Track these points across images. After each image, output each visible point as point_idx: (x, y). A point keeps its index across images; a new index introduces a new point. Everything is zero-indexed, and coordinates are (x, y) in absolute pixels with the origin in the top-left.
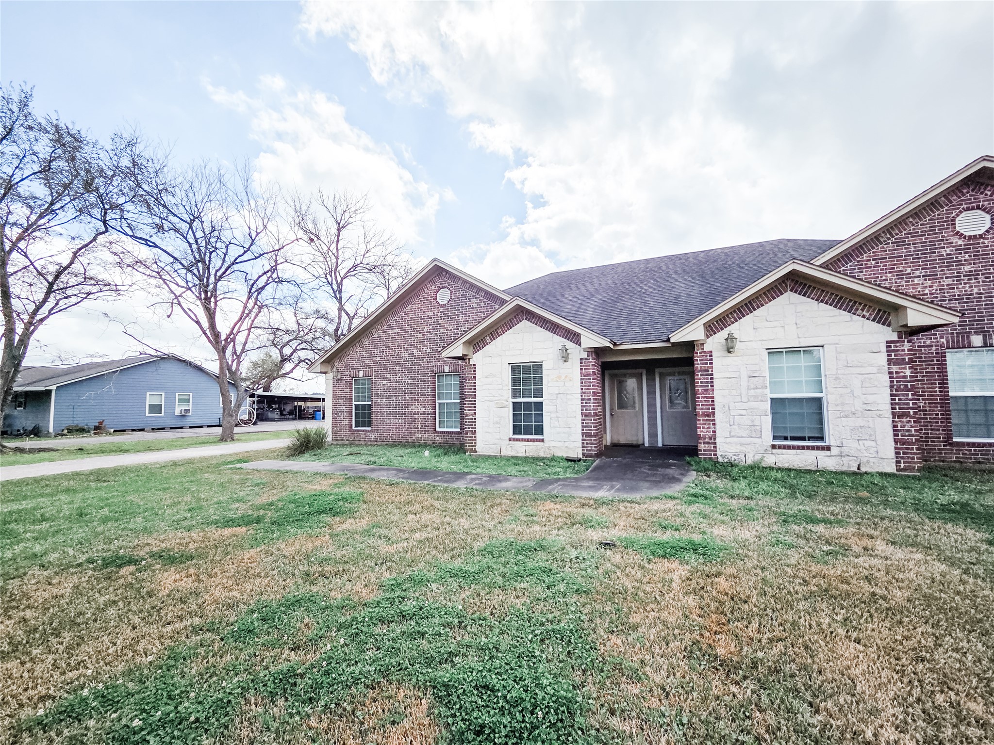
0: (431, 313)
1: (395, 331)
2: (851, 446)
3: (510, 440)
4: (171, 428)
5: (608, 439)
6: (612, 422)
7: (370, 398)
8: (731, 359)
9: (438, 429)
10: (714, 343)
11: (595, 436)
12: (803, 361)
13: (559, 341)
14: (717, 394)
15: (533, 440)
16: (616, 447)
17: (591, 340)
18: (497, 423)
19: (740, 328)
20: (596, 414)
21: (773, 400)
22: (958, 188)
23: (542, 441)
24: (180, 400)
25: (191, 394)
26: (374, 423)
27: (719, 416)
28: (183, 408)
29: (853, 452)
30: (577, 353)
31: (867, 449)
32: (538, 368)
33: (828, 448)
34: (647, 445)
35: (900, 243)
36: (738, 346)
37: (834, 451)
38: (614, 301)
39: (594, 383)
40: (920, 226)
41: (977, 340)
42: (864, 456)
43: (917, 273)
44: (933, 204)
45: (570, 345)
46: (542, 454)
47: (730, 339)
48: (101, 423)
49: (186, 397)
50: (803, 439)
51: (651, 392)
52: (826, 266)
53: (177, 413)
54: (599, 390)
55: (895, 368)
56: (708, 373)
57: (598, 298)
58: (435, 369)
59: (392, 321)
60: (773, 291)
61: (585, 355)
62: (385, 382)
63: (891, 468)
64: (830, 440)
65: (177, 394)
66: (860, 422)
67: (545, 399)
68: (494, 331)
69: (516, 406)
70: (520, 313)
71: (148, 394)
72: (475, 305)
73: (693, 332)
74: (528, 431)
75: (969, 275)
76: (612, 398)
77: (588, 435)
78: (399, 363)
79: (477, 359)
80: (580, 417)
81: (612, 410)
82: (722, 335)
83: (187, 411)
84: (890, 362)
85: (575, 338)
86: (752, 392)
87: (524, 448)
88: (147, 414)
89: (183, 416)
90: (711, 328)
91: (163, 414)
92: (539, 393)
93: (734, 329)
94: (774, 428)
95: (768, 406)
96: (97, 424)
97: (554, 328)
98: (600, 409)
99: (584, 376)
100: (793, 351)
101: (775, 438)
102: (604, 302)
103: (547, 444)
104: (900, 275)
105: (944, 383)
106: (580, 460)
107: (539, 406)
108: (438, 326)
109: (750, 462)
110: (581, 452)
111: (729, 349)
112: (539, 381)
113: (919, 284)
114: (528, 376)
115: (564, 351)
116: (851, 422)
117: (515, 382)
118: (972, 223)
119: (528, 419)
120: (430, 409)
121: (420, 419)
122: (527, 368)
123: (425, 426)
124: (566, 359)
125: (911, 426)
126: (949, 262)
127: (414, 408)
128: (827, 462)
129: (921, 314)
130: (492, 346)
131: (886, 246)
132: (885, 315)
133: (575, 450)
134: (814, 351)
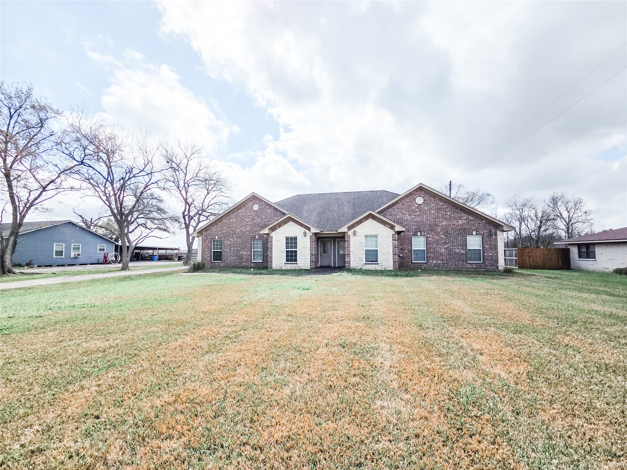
0: (250, 214)
1: (233, 220)
2: (384, 263)
3: (285, 264)
4: (69, 265)
5: (319, 264)
6: (321, 258)
7: (221, 248)
8: (355, 238)
9: (252, 261)
10: (350, 233)
11: (315, 262)
12: (374, 239)
13: (303, 229)
14: (351, 248)
15: (294, 264)
16: (322, 267)
17: (314, 230)
18: (280, 258)
19: (358, 229)
20: (315, 255)
21: (366, 250)
22: (416, 190)
23: (297, 264)
24: (74, 249)
25: (80, 245)
26: (223, 259)
27: (351, 255)
28: (76, 253)
29: (384, 265)
30: (309, 234)
31: (387, 264)
32: (296, 238)
33: (378, 264)
34: (332, 266)
35: (403, 204)
36: (357, 234)
37: (380, 264)
38: (323, 213)
39: (314, 244)
40: (407, 200)
41: (419, 234)
42: (387, 266)
43: (407, 214)
44: (411, 194)
45: (307, 231)
46: (296, 268)
47: (355, 231)
48: (30, 261)
49: (78, 247)
50: (373, 261)
51: (334, 248)
52: (378, 213)
53: (72, 256)
54: (316, 246)
55: (394, 242)
56: (348, 241)
57: (317, 211)
58: (252, 237)
59: (232, 216)
60: (366, 218)
61: (312, 235)
62: (228, 242)
63: (392, 269)
64: (379, 262)
65: (72, 245)
66: (386, 256)
67: (298, 249)
68: (280, 225)
69: (287, 252)
70: (290, 219)
71: (55, 244)
72: (269, 212)
73: (344, 229)
74: (292, 260)
75: (419, 215)
76: (321, 250)
77: (312, 261)
78: (235, 234)
79: (273, 234)
80: (309, 256)
81: (321, 254)
82: (353, 230)
83: (79, 255)
84: (393, 240)
85: (309, 229)
86: (360, 248)
87: (290, 266)
88: (54, 256)
89: (75, 258)
90: (350, 228)
91: (63, 257)
92: (296, 247)
93: (356, 229)
94: (366, 258)
95: (364, 252)
96: (28, 262)
97: (301, 225)
98: (316, 253)
99: (311, 242)
100: (371, 236)
101: (366, 261)
102: (319, 213)
103: (298, 265)
104: (403, 214)
105: (411, 246)
106: (309, 270)
107: (296, 252)
108: (253, 219)
109: (359, 268)
110: (310, 267)
111: (355, 235)
112: (296, 243)
113: (407, 217)
114: (291, 242)
115: (305, 233)
116: (384, 256)
117: (287, 243)
118: (420, 200)
119: (291, 256)
120: (249, 253)
121: (245, 257)
122: (291, 239)
123: (247, 260)
124: (305, 236)
125: (397, 257)
126: (414, 211)
127: (242, 252)
128: (378, 268)
129: (398, 228)
130: (279, 230)
131: (400, 205)
132: (392, 227)
133: (308, 266)
134: (376, 236)
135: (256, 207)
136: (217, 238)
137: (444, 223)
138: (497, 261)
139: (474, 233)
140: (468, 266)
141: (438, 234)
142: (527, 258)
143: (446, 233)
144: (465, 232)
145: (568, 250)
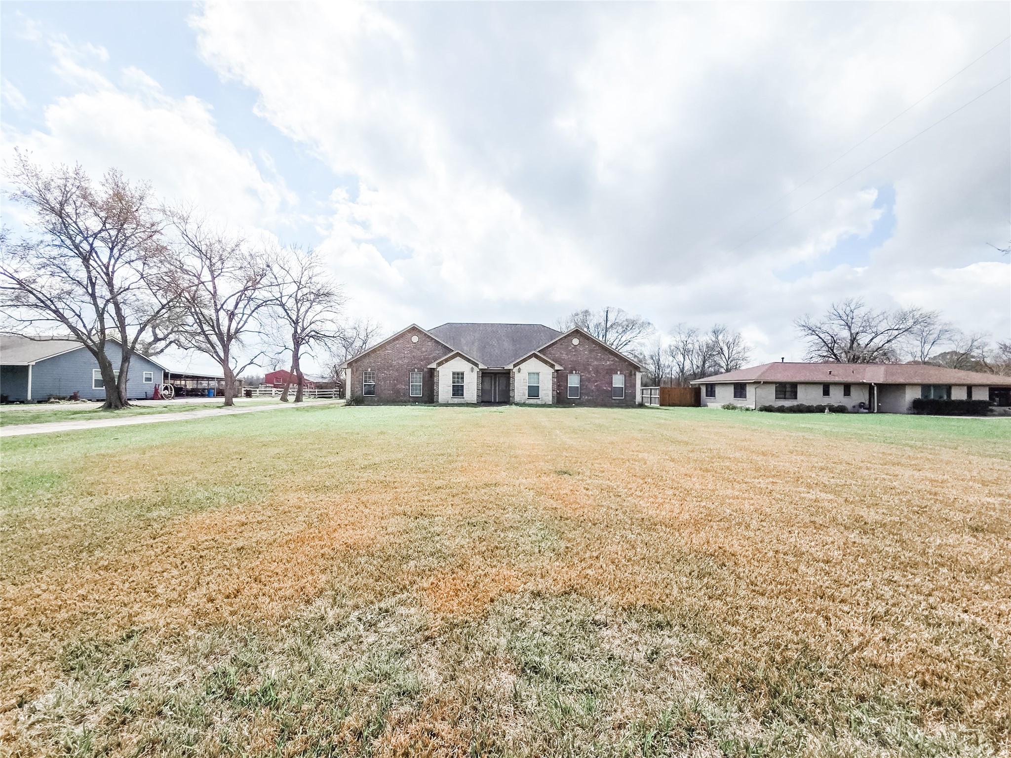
0: (408, 346)
2: (544, 398)
3: (451, 397)
5: (485, 398)
7: (374, 381)
8: (519, 374)
9: (410, 395)
10: (515, 370)
11: (481, 395)
12: (536, 376)
13: (471, 365)
14: (516, 384)
15: (460, 397)
17: (481, 366)
18: (447, 392)
19: (522, 366)
21: (529, 386)
22: (573, 332)
23: (463, 397)
26: (377, 393)
27: (515, 391)
30: (476, 369)
31: (547, 397)
32: (463, 374)
34: (493, 401)
35: (561, 344)
36: (521, 371)
37: (540, 399)
39: (480, 379)
40: (566, 340)
41: (574, 372)
42: (547, 401)
43: (564, 353)
44: (568, 335)
45: (474, 367)
46: (463, 402)
47: (519, 369)
48: (75, 393)
50: (534, 396)
51: (495, 383)
52: (539, 351)
54: (482, 382)
55: (553, 379)
56: (513, 378)
58: (410, 370)
59: (388, 347)
60: (530, 357)
61: (479, 370)
62: (383, 374)
63: (551, 401)
64: (540, 397)
66: (546, 392)
67: (465, 384)
68: (447, 361)
69: (454, 386)
70: (458, 355)
71: (94, 370)
72: (431, 345)
73: (510, 367)
74: (458, 395)
75: (574, 355)
76: (485, 385)
77: (479, 395)
78: (391, 366)
79: (439, 369)
80: (476, 390)
82: (518, 367)
84: (552, 377)
85: (476, 365)
86: (524, 384)
87: (456, 400)
90: (515, 366)
92: (463, 382)
93: (520, 366)
94: (529, 393)
95: (527, 388)
96: (73, 395)
97: (469, 360)
99: (477, 377)
100: (534, 373)
101: (528, 396)
103: (465, 398)
104: (561, 353)
105: (567, 383)
106: (476, 403)
107: (462, 386)
108: (412, 352)
109: (523, 402)
110: (476, 400)
111: (519, 372)
112: (463, 378)
113: (564, 356)
114: (458, 376)
115: (472, 369)
116: (544, 392)
117: (454, 378)
118: (576, 341)
119: (458, 391)
120: (407, 387)
121: (402, 391)
122: (458, 374)
123: (404, 395)
124: (472, 371)
125: (555, 393)
126: (570, 351)
127: (399, 386)
128: (539, 402)
129: (557, 367)
130: (446, 365)
131: (558, 345)
132: (552, 366)
133: (474, 399)
134: (538, 374)
135: (415, 339)
136: (369, 370)
137: (595, 363)
138: (635, 397)
139: (619, 373)
140: (613, 401)
141: (589, 372)
142: (667, 396)
143: (597, 371)
144: (611, 372)
145: (700, 389)
